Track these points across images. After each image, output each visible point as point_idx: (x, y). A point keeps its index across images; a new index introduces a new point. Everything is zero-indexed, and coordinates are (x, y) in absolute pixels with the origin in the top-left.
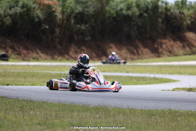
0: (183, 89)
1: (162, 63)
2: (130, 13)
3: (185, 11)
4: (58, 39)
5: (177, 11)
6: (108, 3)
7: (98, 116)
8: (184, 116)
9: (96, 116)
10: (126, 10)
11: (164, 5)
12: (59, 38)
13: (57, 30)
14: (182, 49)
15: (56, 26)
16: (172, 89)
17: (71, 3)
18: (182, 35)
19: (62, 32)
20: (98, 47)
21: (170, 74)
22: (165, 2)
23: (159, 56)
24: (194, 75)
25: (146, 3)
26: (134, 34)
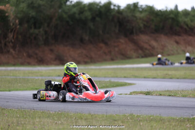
0: (141, 93)
1: (115, 66)
2: (83, 17)
3: (138, 15)
4: (11, 44)
5: (130, 15)
6: (60, 7)
8: (147, 120)
9: (58, 122)
10: (79, 14)
11: (116, 8)
12: (12, 42)
13: (11, 36)
14: (135, 52)
15: (10, 31)
16: (129, 93)
17: (23, 8)
18: (135, 38)
19: (15, 37)
20: (52, 50)
21: (125, 77)
22: (117, 5)
23: (113, 60)
24: (149, 78)
25: (98, 7)
26: (87, 38)
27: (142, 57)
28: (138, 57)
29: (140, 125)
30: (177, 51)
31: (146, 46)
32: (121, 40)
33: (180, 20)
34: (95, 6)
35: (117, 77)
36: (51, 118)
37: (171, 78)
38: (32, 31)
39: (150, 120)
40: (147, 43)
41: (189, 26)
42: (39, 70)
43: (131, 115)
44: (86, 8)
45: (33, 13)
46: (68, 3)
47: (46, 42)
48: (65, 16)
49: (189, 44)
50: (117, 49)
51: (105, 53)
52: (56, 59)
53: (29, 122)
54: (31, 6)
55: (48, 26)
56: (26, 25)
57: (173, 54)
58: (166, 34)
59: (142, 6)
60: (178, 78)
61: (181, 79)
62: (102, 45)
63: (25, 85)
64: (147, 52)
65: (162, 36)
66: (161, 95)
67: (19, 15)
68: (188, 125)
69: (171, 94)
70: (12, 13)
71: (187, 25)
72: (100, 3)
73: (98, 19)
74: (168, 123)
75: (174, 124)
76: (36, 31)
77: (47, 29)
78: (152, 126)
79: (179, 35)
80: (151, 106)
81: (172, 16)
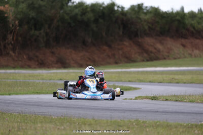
0: (147, 98)
1: (119, 70)
2: (85, 18)
3: (142, 16)
4: (10, 46)
5: (134, 16)
6: (62, 8)
7: (62, 127)
8: (153, 126)
9: (60, 128)
10: (81, 15)
11: (120, 9)
12: (12, 44)
13: (10, 37)
14: (139, 55)
15: (9, 32)
16: (134, 98)
17: (23, 8)
18: (140, 40)
19: (15, 39)
20: (53, 53)
21: (129, 81)
22: (120, 6)
23: (116, 63)
24: (154, 82)
25: (101, 8)
26: (90, 40)
27: (148, 61)
28: (143, 61)
29: (147, 131)
30: (183, 54)
31: (151, 49)
32: (125, 43)
33: (187, 22)
34: (98, 7)
35: (121, 81)
36: (54, 123)
37: (178, 83)
38: (32, 32)
39: (156, 126)
40: (152, 46)
41: (196, 28)
42: (39, 73)
43: (137, 120)
44: (89, 10)
45: (33, 14)
46: (70, 4)
47: (47, 45)
48: (67, 17)
49: (196, 47)
50: (121, 52)
51: (109, 56)
52: (57, 62)
53: (31, 127)
54: (31, 6)
55: (49, 28)
56: (26, 27)
57: (179, 58)
58: (172, 37)
59: (147, 7)
60: (185, 83)
61: (188, 83)
62: (105, 47)
63: (26, 89)
64: (153, 55)
65: (168, 39)
66: (167, 100)
67: (19, 16)
68: (196, 131)
69: (178, 99)
70: (11, 13)
71: (194, 28)
72: (103, 3)
73: (101, 20)
74: (175, 129)
75: (181, 130)
76: (37, 33)
77: (48, 31)
78: (158, 133)
79: (186, 38)
80: (157, 111)
81: (178, 18)
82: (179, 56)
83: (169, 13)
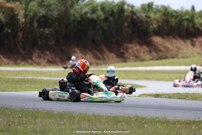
0: (150, 95)
2: (94, 16)
3: (152, 15)
4: (20, 43)
5: (143, 15)
6: (72, 6)
7: (62, 122)
8: (151, 122)
9: (60, 123)
10: (91, 14)
11: (130, 8)
12: (22, 42)
13: (20, 34)
14: (148, 54)
15: (19, 30)
16: (138, 95)
17: (33, 6)
19: (25, 36)
21: (136, 79)
22: (131, 5)
23: (125, 61)
24: (161, 81)
25: (111, 7)
27: (156, 59)
28: (152, 59)
29: (144, 127)
30: (192, 53)
36: (54, 119)
39: (155, 122)
40: (161, 45)
43: (136, 116)
44: (99, 8)
45: (43, 12)
46: (80, 2)
48: (77, 15)
55: (59, 26)
56: (36, 24)
57: (188, 57)
64: (161, 54)
66: (170, 97)
68: (193, 128)
69: (180, 96)
72: (113, 2)
73: (111, 18)
74: (172, 125)
75: (178, 126)
81: (187, 17)
82: (188, 55)
83: (179, 12)
